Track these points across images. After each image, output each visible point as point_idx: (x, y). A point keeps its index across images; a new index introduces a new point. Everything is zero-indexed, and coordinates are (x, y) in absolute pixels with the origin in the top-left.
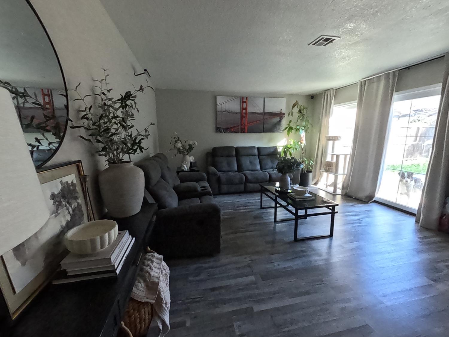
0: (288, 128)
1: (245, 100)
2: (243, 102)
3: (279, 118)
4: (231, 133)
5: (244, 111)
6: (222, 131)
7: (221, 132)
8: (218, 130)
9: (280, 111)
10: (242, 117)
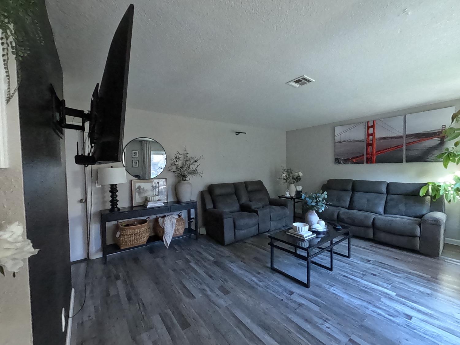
0: (447, 154)
1: (371, 124)
2: (369, 127)
3: (440, 139)
4: (352, 164)
5: (371, 137)
6: (342, 162)
7: (339, 163)
8: (337, 161)
9: (441, 129)
10: (368, 145)
